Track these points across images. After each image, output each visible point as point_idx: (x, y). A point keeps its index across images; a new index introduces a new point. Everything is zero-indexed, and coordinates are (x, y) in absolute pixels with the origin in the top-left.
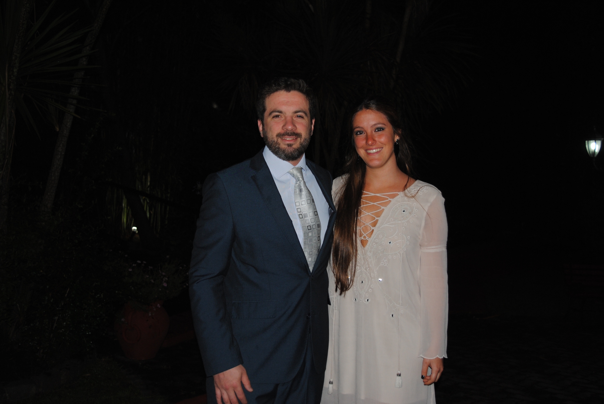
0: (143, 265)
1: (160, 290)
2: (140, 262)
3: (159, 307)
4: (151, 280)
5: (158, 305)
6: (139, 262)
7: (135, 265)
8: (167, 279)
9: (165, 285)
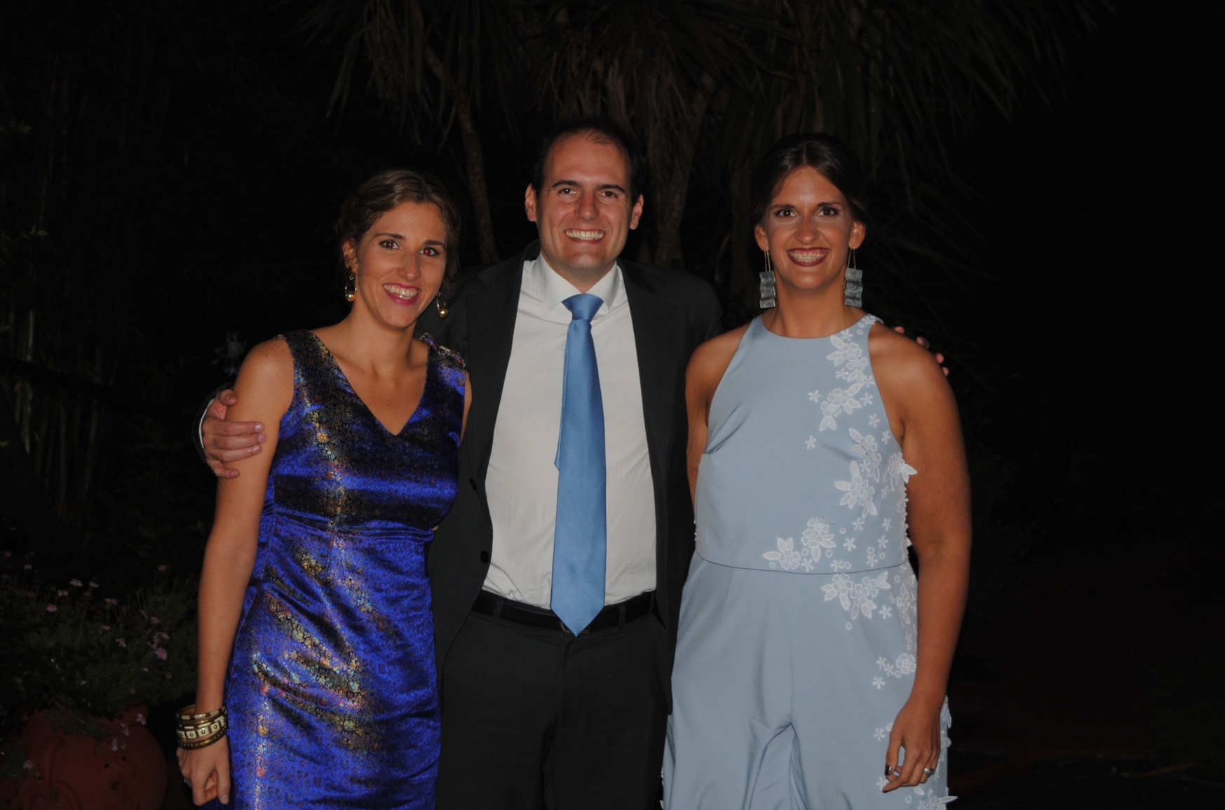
0: (88, 594)
1: (146, 670)
2: (80, 584)
3: (144, 723)
4: (117, 640)
5: (140, 715)
6: (76, 583)
7: (66, 594)
8: (166, 636)
9: (162, 654)
